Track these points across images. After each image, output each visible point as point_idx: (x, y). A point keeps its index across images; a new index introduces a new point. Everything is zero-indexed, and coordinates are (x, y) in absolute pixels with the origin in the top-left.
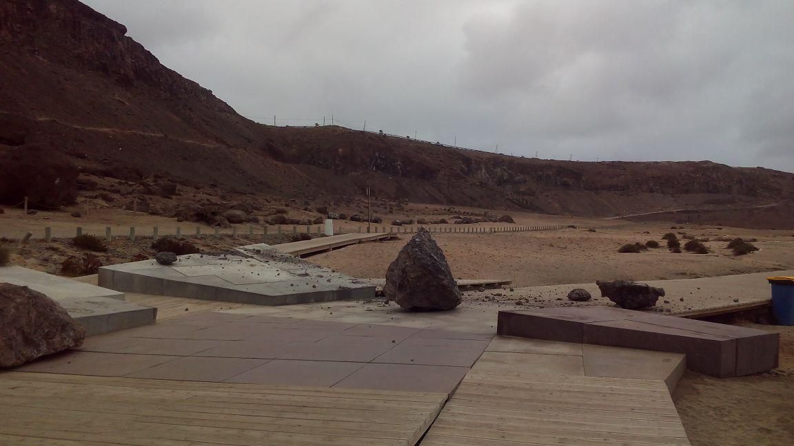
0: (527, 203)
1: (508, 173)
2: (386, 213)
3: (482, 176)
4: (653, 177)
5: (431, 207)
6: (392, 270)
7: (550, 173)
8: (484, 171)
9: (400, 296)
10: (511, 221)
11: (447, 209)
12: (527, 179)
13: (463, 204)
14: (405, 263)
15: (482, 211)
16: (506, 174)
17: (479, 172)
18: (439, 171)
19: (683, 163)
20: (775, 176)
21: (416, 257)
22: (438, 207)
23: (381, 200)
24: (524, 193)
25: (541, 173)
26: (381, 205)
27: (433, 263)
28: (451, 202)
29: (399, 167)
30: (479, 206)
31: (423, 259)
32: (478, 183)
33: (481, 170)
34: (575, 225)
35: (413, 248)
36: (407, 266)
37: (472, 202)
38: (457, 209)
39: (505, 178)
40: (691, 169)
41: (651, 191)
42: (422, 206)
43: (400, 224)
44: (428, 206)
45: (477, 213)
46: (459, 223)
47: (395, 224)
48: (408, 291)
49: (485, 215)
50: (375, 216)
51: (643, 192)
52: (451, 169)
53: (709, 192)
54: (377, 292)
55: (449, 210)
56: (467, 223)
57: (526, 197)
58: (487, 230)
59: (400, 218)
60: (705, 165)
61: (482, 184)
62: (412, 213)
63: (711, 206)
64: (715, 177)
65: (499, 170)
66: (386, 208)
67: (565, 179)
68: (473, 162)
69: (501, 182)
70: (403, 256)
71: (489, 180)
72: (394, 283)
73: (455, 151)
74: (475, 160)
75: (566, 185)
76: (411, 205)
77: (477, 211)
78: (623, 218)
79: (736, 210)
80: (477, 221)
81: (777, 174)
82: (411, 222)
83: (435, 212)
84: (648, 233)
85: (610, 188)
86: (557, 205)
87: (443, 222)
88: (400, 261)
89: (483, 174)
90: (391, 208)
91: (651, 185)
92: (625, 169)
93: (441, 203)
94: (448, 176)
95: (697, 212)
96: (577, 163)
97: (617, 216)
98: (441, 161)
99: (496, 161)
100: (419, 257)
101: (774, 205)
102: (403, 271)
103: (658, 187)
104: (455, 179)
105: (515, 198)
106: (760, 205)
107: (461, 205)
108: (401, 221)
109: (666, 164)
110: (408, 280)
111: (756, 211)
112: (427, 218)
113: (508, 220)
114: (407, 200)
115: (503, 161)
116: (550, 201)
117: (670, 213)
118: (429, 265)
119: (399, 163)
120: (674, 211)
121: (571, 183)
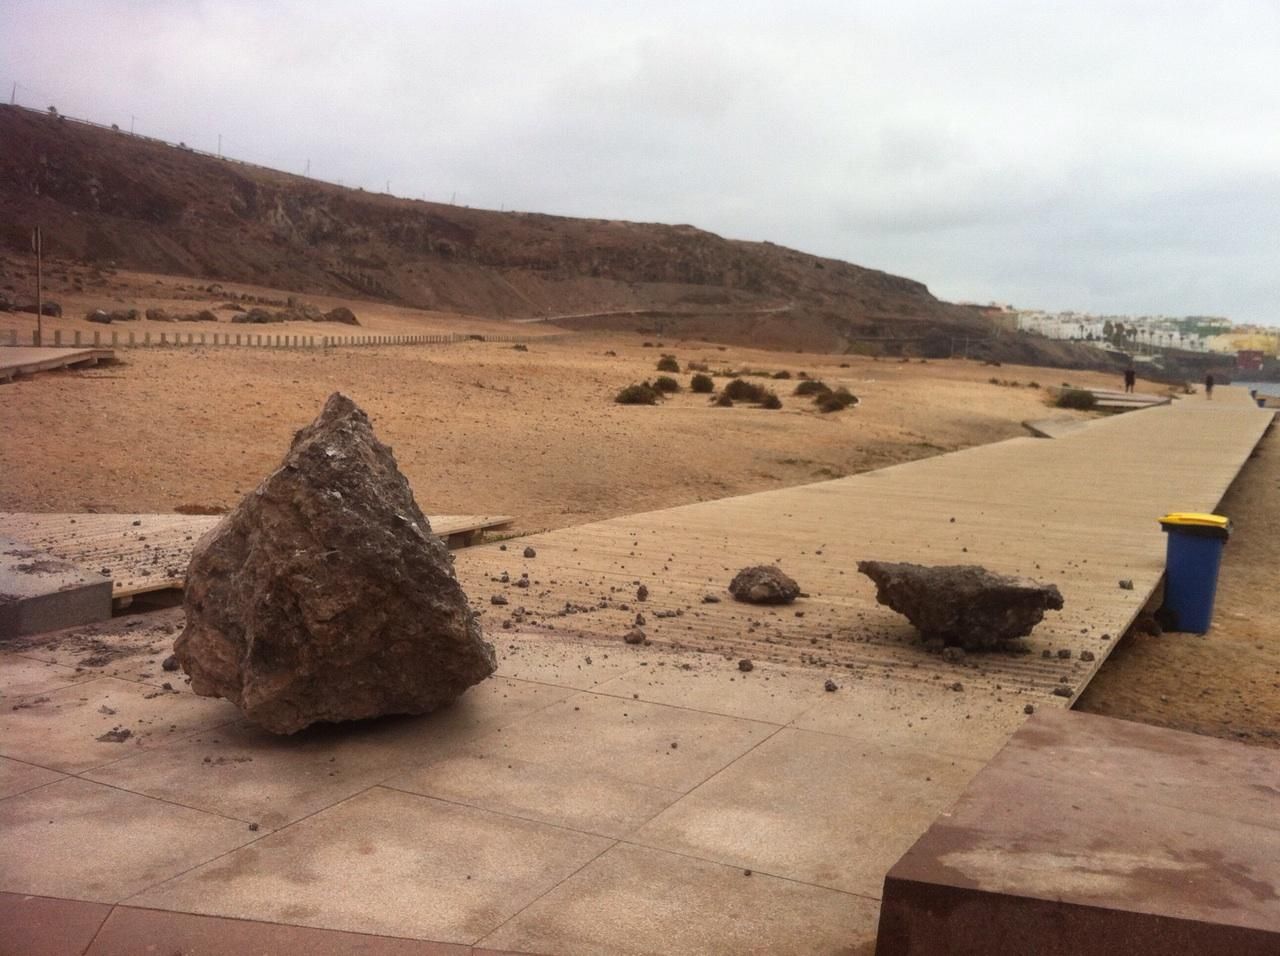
0: (370, 282)
1: (333, 221)
2: (67, 292)
3: (276, 221)
4: (599, 248)
5: (171, 281)
6: (219, 574)
7: (416, 225)
8: (280, 210)
9: (262, 691)
10: (352, 321)
11: (206, 287)
12: (371, 235)
13: (240, 278)
14: (284, 549)
15: (283, 296)
16: (326, 221)
17: (271, 212)
18: (185, 205)
19: (649, 226)
20: (791, 259)
21: (338, 530)
22: (185, 282)
23: (53, 262)
24: (363, 264)
25: (397, 224)
26: (55, 271)
27: (406, 551)
28: (212, 273)
29: (94, 191)
30: (273, 285)
31: (363, 535)
32: (268, 237)
33: (276, 208)
34: (482, 334)
35: (320, 486)
36: (298, 569)
37: (258, 274)
38: (227, 288)
39: (325, 230)
40: (662, 237)
41: (595, 273)
42: (148, 278)
43: (106, 320)
44: (163, 279)
45: (271, 300)
46: (242, 321)
47: (94, 318)
48: (303, 672)
49: (290, 303)
50: (46, 298)
51: (582, 274)
52: (211, 203)
53: (689, 281)
54: (116, 601)
55: (209, 290)
56: (260, 321)
57: (368, 272)
58: (318, 340)
59: (104, 305)
60: (684, 233)
61: (279, 240)
62: (127, 292)
63: (691, 306)
64: (700, 256)
65: (312, 212)
66: (65, 279)
67: (444, 241)
68: (259, 192)
69: (317, 237)
70: (273, 518)
71: (291, 230)
72: (228, 628)
73: (219, 164)
74: (263, 189)
75: (443, 251)
76: (124, 275)
77: (271, 294)
78: (547, 322)
79: (729, 315)
80: (280, 318)
81: (793, 256)
82: (132, 316)
83: (177, 294)
84: (613, 354)
85: (524, 263)
86: (428, 291)
87: (206, 316)
88: (255, 536)
89: (278, 218)
90: (78, 281)
91: (596, 263)
92: (551, 229)
93: (190, 274)
94: (204, 217)
95: (669, 315)
96: (466, 210)
97: (537, 316)
98: (191, 184)
99: (306, 194)
100: (348, 529)
101: (786, 308)
102: (280, 586)
103: (606, 267)
104: (219, 224)
105: (347, 271)
106: (767, 307)
107: (234, 279)
108: (110, 313)
109: (623, 225)
110: (304, 629)
111: (760, 319)
112: (167, 306)
113: (348, 318)
114: (113, 263)
115: (321, 195)
116: (415, 281)
117: (624, 315)
118: (393, 562)
119: (94, 181)
120: (633, 312)
121: (453, 248)
